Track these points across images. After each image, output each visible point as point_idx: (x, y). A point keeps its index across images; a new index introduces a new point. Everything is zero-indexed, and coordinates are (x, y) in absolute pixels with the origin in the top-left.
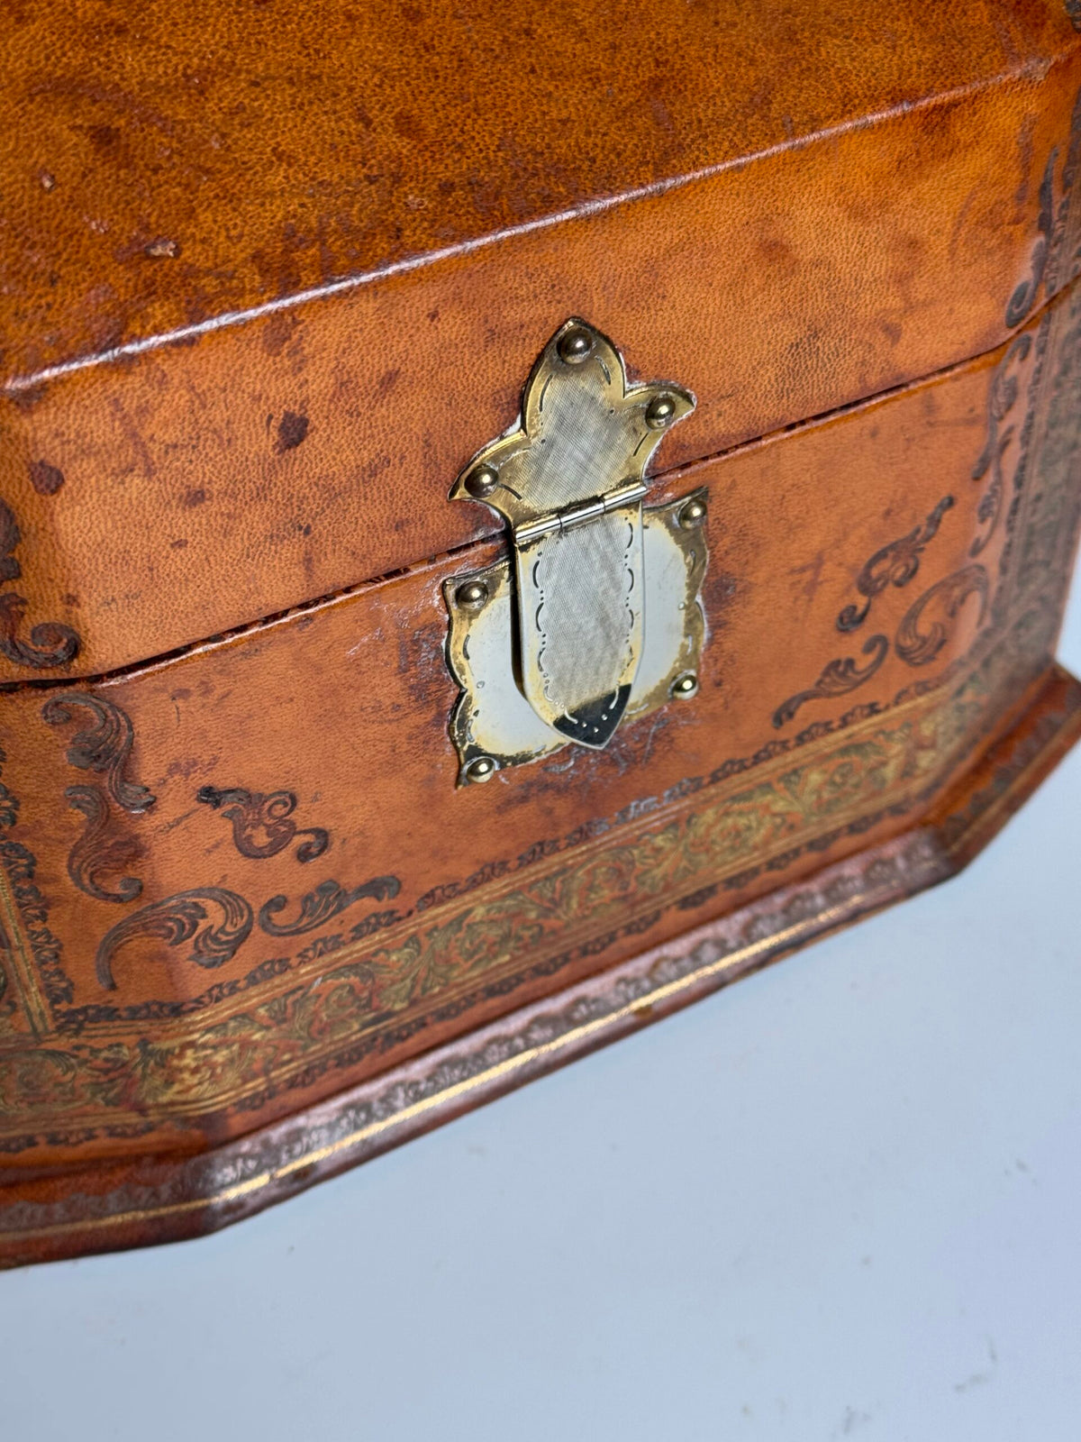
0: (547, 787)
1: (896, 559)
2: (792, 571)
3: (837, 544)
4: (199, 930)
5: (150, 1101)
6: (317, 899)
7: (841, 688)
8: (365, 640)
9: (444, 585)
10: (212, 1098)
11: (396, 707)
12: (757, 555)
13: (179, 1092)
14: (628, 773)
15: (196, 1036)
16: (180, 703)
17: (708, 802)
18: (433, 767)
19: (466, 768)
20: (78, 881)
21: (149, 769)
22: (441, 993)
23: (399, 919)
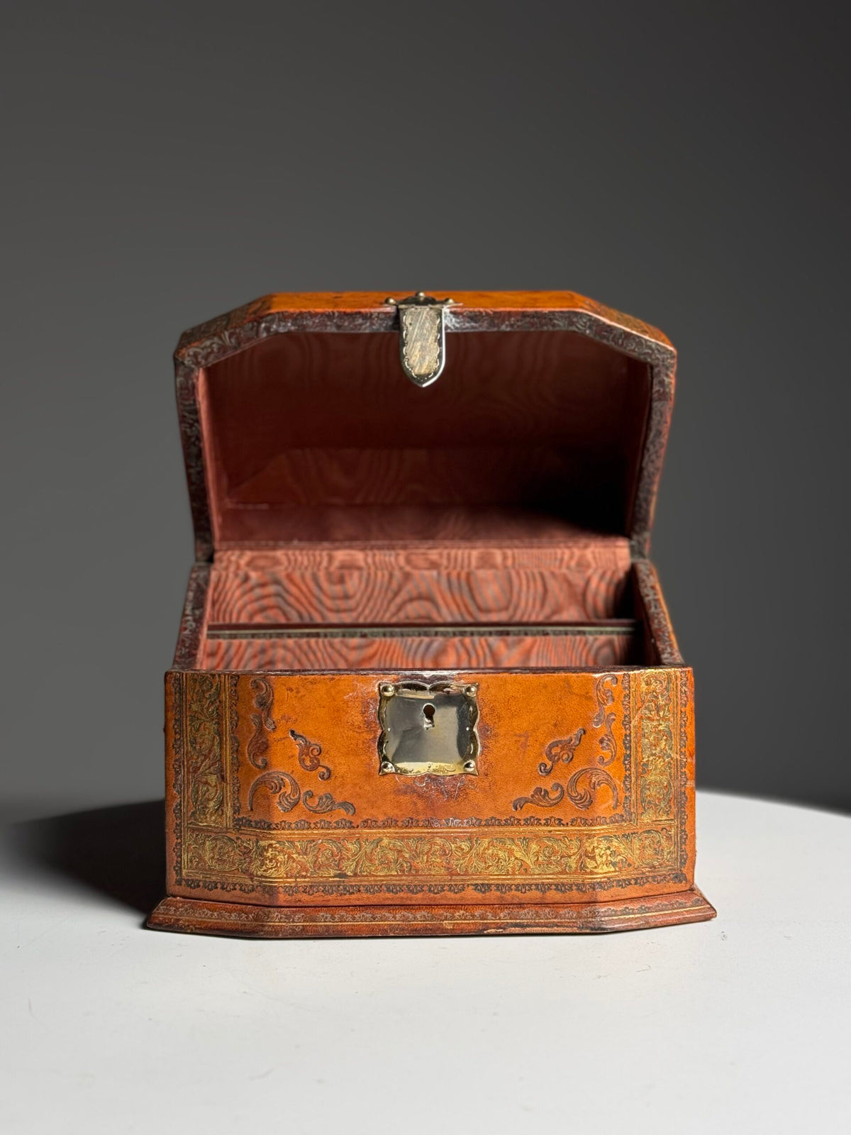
0: (414, 791)
1: (562, 749)
2: (515, 735)
3: (534, 730)
4: (282, 792)
5: (255, 873)
6: (324, 800)
7: (543, 804)
8: (351, 694)
9: (380, 685)
10: (275, 878)
11: (359, 728)
12: (500, 721)
13: (264, 871)
14: (448, 801)
15: (273, 842)
16: (289, 692)
17: (485, 835)
18: (371, 760)
19: (382, 764)
20: (250, 756)
21: (276, 714)
22: (366, 876)
23: (354, 827)
